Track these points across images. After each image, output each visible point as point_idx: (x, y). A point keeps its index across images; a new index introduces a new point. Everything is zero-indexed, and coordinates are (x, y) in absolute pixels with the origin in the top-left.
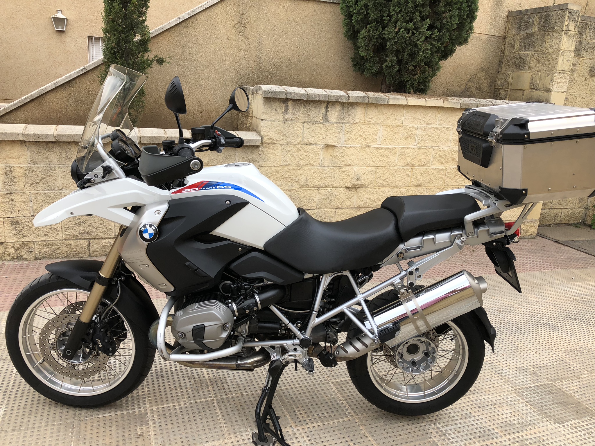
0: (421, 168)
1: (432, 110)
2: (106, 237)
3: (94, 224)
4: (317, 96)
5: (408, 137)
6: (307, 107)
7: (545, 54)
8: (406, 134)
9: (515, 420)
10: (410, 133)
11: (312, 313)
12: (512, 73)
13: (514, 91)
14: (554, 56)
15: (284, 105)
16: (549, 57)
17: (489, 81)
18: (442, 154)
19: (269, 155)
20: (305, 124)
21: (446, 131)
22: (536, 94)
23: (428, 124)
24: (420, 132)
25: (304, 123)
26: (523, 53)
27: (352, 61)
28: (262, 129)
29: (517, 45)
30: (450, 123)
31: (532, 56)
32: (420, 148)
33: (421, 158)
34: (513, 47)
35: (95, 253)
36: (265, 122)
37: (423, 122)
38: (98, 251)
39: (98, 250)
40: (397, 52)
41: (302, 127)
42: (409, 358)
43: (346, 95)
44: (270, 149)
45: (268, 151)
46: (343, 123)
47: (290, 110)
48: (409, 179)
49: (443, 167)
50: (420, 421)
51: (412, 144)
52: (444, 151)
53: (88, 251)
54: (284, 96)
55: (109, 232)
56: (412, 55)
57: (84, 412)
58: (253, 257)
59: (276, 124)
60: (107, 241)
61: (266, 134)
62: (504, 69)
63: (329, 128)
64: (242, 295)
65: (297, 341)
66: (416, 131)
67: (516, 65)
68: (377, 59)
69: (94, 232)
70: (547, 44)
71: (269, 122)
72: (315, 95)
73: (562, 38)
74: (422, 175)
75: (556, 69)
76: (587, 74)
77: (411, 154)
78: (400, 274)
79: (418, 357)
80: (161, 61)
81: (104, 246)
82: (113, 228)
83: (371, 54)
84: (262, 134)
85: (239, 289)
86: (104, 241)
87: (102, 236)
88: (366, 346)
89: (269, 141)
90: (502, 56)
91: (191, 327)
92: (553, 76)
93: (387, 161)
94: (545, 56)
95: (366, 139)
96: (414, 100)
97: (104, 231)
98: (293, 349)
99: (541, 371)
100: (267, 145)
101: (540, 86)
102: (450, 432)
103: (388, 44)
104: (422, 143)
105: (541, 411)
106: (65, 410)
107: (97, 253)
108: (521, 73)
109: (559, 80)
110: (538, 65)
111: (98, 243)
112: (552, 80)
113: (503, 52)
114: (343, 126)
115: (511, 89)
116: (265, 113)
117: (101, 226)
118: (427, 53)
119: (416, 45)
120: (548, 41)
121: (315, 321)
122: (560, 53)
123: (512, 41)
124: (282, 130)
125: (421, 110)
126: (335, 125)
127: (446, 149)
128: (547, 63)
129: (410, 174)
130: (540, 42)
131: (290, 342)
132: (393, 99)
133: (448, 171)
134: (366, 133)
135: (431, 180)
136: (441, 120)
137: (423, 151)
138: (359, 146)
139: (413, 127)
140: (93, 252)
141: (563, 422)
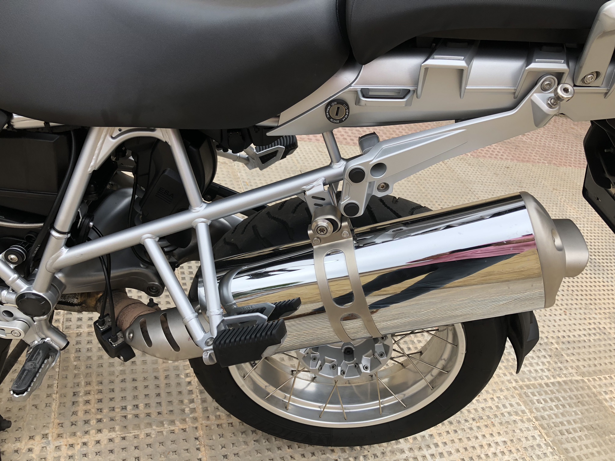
11: (48, 235)
78: (329, 167)
99: (569, 352)
105: (558, 445)
121: (60, 254)
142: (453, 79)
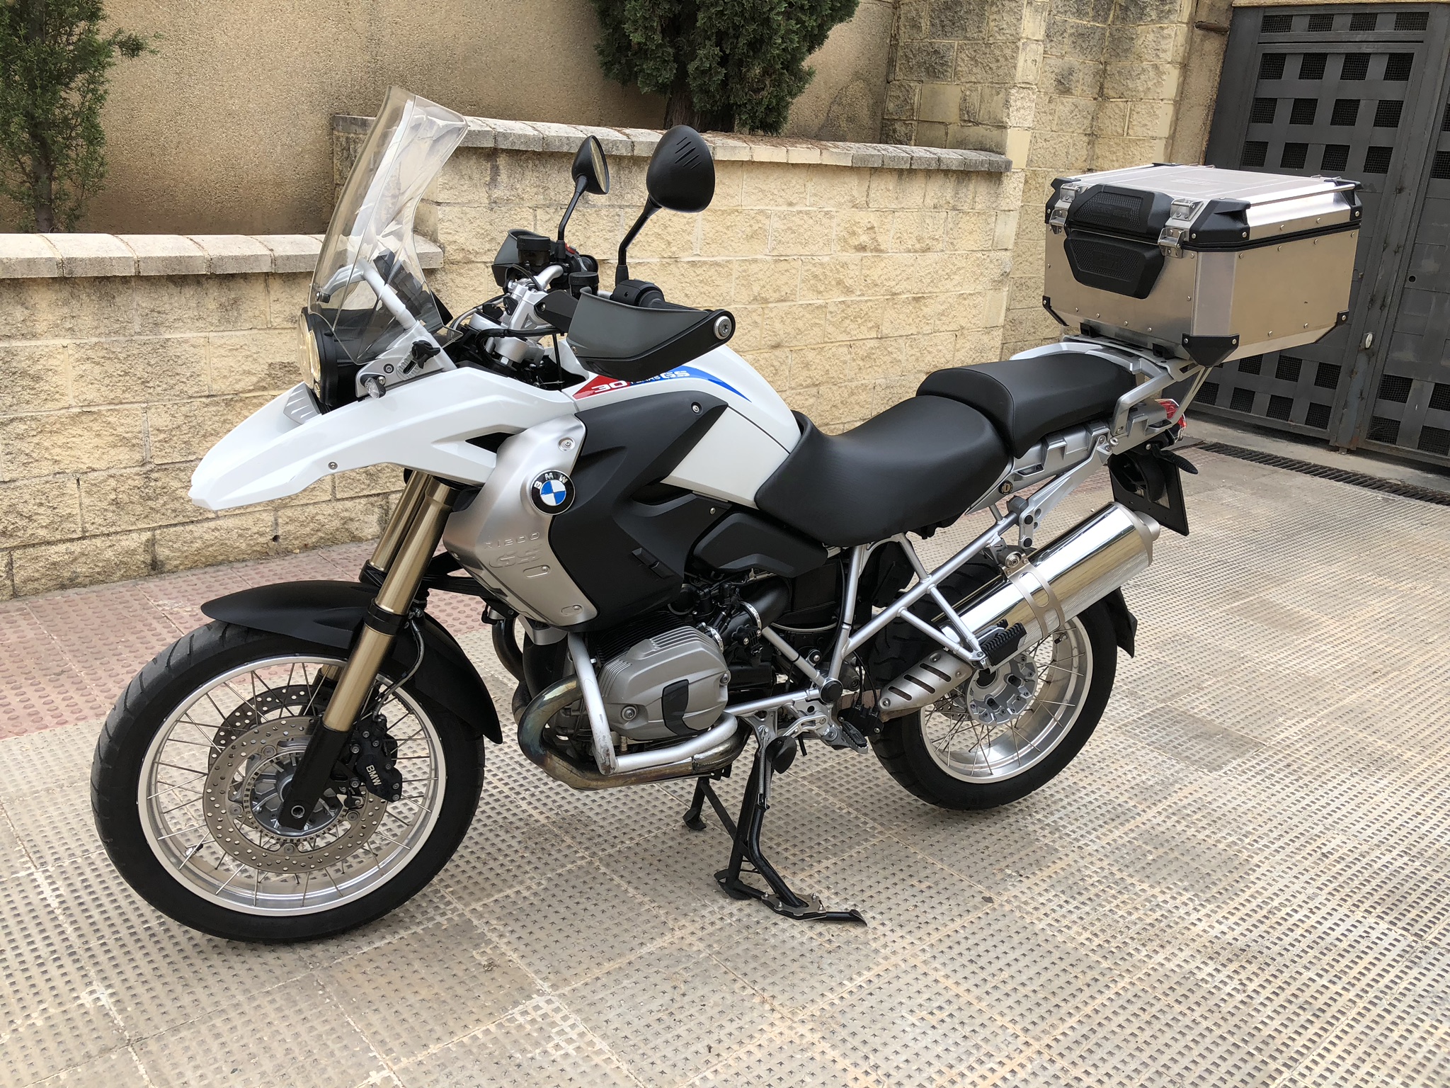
0: (779, 305)
1: (797, 171)
2: (59, 537)
3: (20, 507)
4: (565, 141)
5: (750, 237)
6: (542, 168)
7: (988, 45)
8: (749, 229)
9: (1148, 777)
10: (756, 227)
11: (841, 628)
12: (919, 86)
13: (926, 125)
14: (1008, 52)
15: (489, 165)
16: (997, 52)
17: (871, 102)
18: (818, 271)
19: (461, 291)
20: (539, 212)
21: (825, 220)
22: (974, 132)
23: (791, 204)
24: (777, 224)
25: (535, 208)
26: (941, 42)
27: (601, 53)
28: (440, 226)
29: (925, 24)
30: (832, 202)
31: (961, 49)
32: (776, 261)
33: (779, 282)
34: (916, 26)
35: (30, 586)
36: (447, 209)
37: (780, 200)
38: (37, 580)
39: (37, 575)
40: (721, 38)
41: (531, 218)
42: (981, 694)
43: (625, 138)
44: (461, 275)
45: (457, 281)
46: (620, 207)
47: (503, 177)
48: (757, 331)
49: (821, 302)
50: (1004, 814)
51: (762, 252)
52: (821, 264)
53: (8, 582)
54: (489, 144)
55: (66, 525)
56: (757, 45)
57: (318, 950)
58: (732, 525)
59: (472, 213)
60: (62, 548)
61: (450, 238)
62: (900, 75)
63: (592, 219)
64: (723, 609)
65: (814, 692)
66: (767, 221)
67: (927, 69)
68: (670, 50)
69: (25, 529)
70: (992, 24)
71: (457, 209)
72: (560, 138)
73: (1024, 12)
74: (783, 322)
75: (1013, 79)
76: (1052, 90)
77: (760, 275)
78: (996, 524)
79: (996, 690)
80: (133, 47)
81: (54, 564)
82: (76, 511)
83: (658, 38)
84: (441, 238)
85: (721, 597)
86: (54, 549)
87: (48, 538)
88: (947, 678)
89: (459, 257)
90: (894, 46)
91: (658, 690)
92: (1008, 94)
93: (713, 294)
94: (988, 51)
95: (669, 243)
96: (764, 151)
97: (52, 522)
98: (805, 710)
100: (455, 267)
101: (982, 116)
102: (1062, 823)
103: (700, 15)
104: (781, 249)
105: (1178, 756)
106: (270, 957)
107: (36, 585)
108: (938, 85)
109: (1019, 103)
110: (974, 70)
111: (37, 558)
112: (1007, 104)
113: (894, 37)
114: (622, 212)
115: (918, 121)
116: (445, 187)
117: (41, 510)
118: (792, 41)
119: (767, 22)
120: (992, 17)
121: (848, 643)
122: (1020, 44)
123: (914, 14)
124: (489, 227)
125: (777, 173)
126: (604, 212)
127: (826, 259)
128: (994, 66)
129: (759, 319)
130: (976, 18)
131: (799, 696)
132: (724, 147)
133: (831, 308)
134: (670, 229)
135: (800, 331)
136: (815, 195)
137: (784, 266)
138: (656, 260)
139: (761, 212)
140: (25, 582)
141: (1221, 768)
142: (1059, 454)
